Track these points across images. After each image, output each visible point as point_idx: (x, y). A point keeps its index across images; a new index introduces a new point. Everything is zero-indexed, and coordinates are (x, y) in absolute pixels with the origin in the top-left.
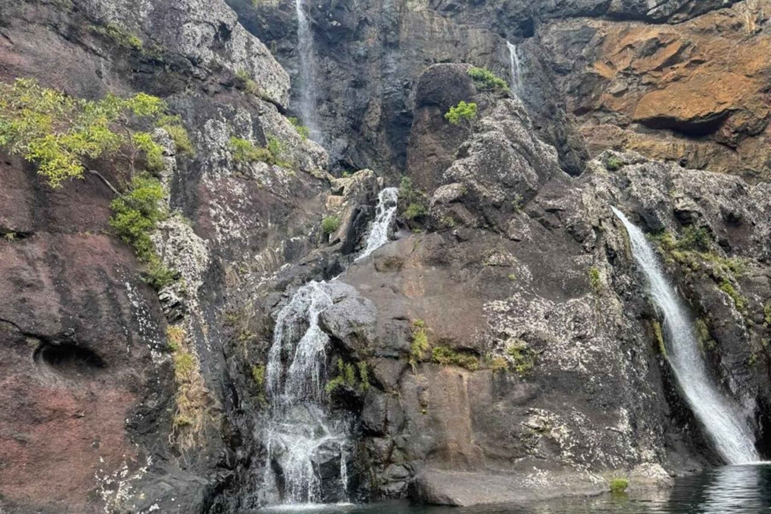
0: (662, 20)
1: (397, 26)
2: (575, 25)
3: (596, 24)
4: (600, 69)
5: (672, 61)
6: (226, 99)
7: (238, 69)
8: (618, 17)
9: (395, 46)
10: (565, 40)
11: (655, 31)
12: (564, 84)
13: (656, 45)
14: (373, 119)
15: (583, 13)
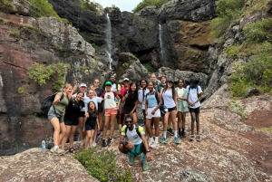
0: (196, 22)
1: (132, 20)
2: (175, 22)
3: (180, 21)
4: (181, 32)
5: (198, 32)
6: (80, 57)
7: (83, 50)
8: (185, 20)
9: (131, 25)
10: (173, 25)
11: (194, 24)
12: (172, 35)
13: (194, 27)
14: (125, 43)
15: (177, 19)
